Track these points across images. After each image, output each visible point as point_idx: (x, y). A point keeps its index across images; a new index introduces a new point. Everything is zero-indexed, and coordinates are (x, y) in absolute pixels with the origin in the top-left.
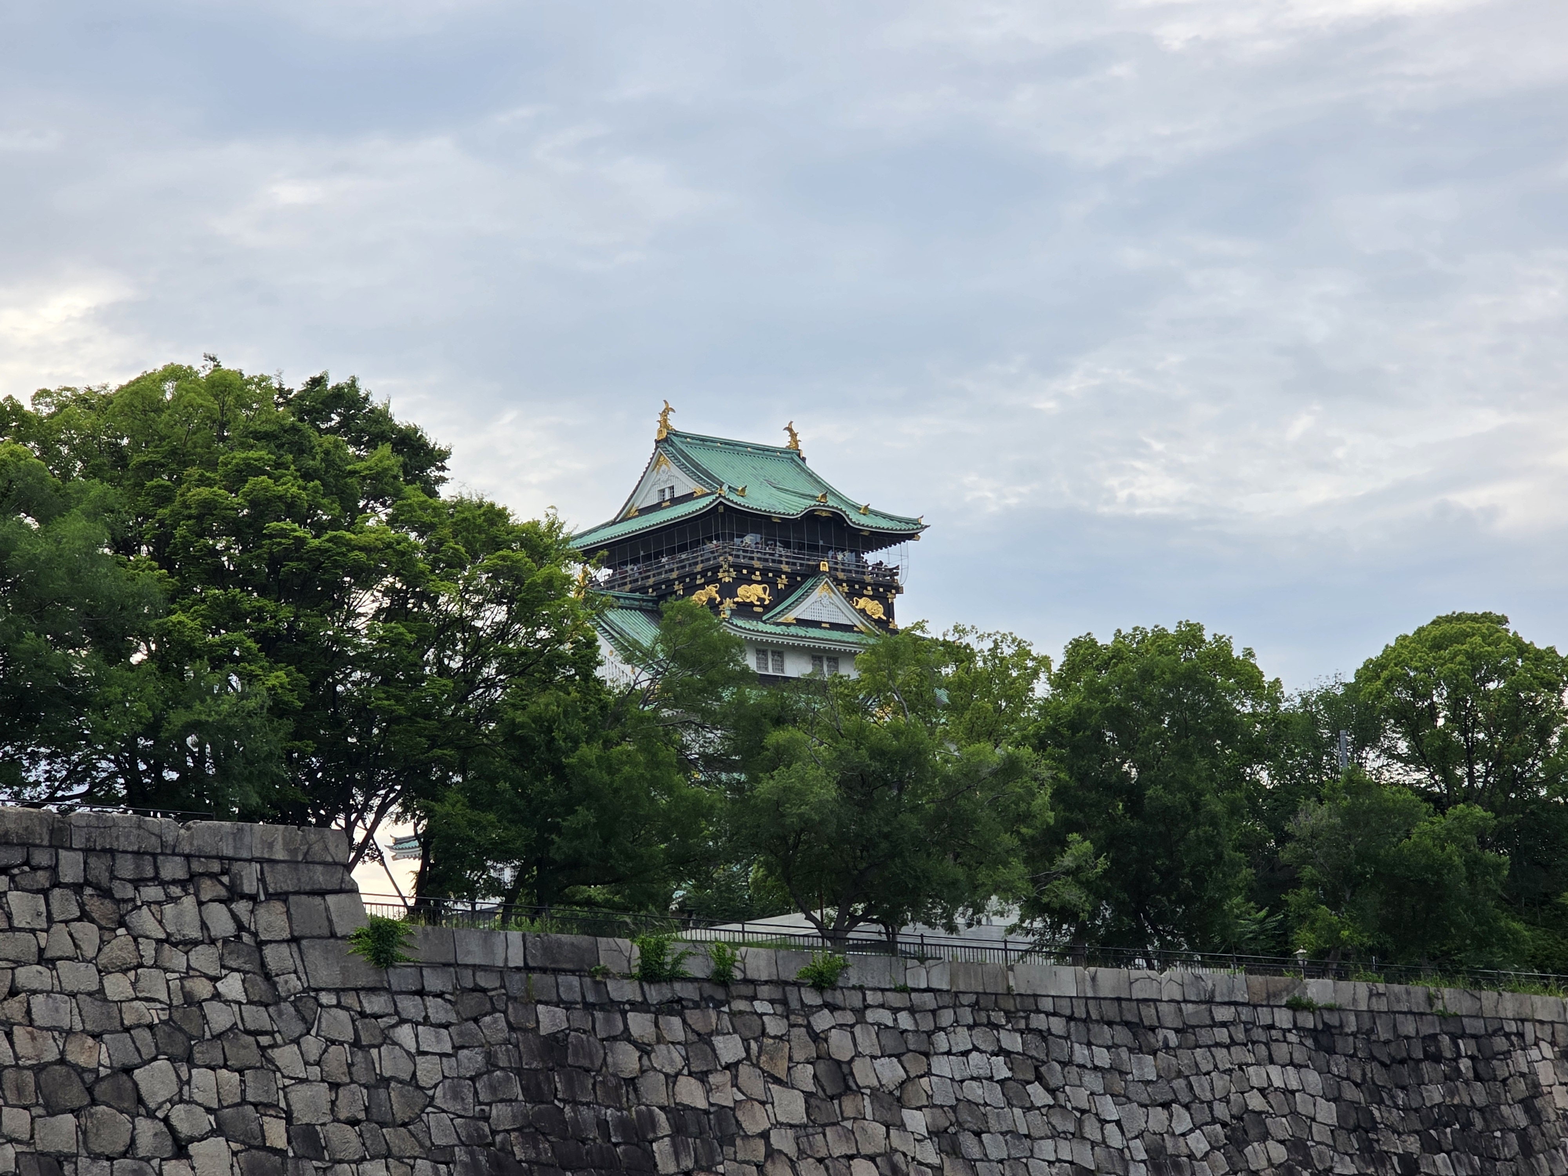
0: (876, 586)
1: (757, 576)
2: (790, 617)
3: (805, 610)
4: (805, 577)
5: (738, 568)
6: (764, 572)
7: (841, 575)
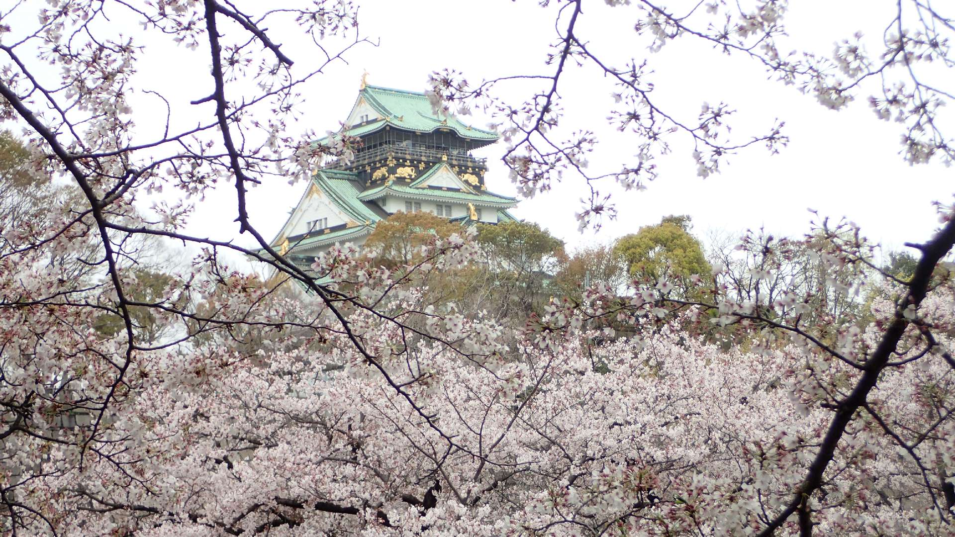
0: (474, 168)
1: (408, 163)
2: (425, 184)
3: (434, 181)
4: (434, 163)
5: (397, 159)
6: (412, 161)
7: (455, 162)
